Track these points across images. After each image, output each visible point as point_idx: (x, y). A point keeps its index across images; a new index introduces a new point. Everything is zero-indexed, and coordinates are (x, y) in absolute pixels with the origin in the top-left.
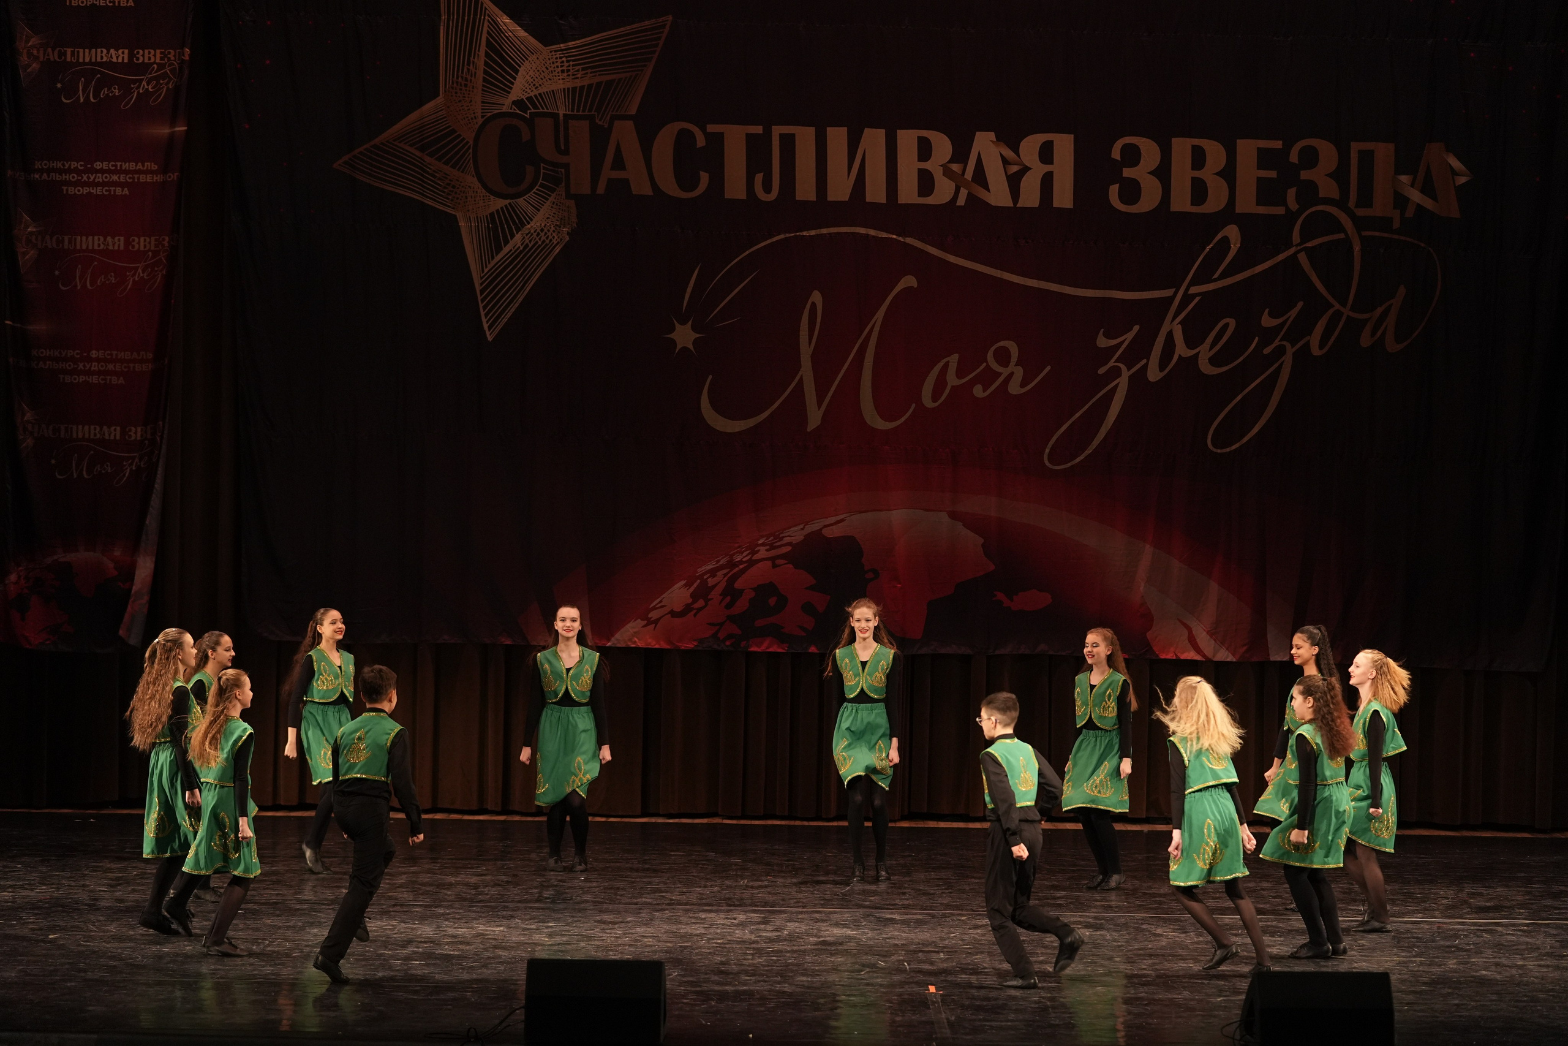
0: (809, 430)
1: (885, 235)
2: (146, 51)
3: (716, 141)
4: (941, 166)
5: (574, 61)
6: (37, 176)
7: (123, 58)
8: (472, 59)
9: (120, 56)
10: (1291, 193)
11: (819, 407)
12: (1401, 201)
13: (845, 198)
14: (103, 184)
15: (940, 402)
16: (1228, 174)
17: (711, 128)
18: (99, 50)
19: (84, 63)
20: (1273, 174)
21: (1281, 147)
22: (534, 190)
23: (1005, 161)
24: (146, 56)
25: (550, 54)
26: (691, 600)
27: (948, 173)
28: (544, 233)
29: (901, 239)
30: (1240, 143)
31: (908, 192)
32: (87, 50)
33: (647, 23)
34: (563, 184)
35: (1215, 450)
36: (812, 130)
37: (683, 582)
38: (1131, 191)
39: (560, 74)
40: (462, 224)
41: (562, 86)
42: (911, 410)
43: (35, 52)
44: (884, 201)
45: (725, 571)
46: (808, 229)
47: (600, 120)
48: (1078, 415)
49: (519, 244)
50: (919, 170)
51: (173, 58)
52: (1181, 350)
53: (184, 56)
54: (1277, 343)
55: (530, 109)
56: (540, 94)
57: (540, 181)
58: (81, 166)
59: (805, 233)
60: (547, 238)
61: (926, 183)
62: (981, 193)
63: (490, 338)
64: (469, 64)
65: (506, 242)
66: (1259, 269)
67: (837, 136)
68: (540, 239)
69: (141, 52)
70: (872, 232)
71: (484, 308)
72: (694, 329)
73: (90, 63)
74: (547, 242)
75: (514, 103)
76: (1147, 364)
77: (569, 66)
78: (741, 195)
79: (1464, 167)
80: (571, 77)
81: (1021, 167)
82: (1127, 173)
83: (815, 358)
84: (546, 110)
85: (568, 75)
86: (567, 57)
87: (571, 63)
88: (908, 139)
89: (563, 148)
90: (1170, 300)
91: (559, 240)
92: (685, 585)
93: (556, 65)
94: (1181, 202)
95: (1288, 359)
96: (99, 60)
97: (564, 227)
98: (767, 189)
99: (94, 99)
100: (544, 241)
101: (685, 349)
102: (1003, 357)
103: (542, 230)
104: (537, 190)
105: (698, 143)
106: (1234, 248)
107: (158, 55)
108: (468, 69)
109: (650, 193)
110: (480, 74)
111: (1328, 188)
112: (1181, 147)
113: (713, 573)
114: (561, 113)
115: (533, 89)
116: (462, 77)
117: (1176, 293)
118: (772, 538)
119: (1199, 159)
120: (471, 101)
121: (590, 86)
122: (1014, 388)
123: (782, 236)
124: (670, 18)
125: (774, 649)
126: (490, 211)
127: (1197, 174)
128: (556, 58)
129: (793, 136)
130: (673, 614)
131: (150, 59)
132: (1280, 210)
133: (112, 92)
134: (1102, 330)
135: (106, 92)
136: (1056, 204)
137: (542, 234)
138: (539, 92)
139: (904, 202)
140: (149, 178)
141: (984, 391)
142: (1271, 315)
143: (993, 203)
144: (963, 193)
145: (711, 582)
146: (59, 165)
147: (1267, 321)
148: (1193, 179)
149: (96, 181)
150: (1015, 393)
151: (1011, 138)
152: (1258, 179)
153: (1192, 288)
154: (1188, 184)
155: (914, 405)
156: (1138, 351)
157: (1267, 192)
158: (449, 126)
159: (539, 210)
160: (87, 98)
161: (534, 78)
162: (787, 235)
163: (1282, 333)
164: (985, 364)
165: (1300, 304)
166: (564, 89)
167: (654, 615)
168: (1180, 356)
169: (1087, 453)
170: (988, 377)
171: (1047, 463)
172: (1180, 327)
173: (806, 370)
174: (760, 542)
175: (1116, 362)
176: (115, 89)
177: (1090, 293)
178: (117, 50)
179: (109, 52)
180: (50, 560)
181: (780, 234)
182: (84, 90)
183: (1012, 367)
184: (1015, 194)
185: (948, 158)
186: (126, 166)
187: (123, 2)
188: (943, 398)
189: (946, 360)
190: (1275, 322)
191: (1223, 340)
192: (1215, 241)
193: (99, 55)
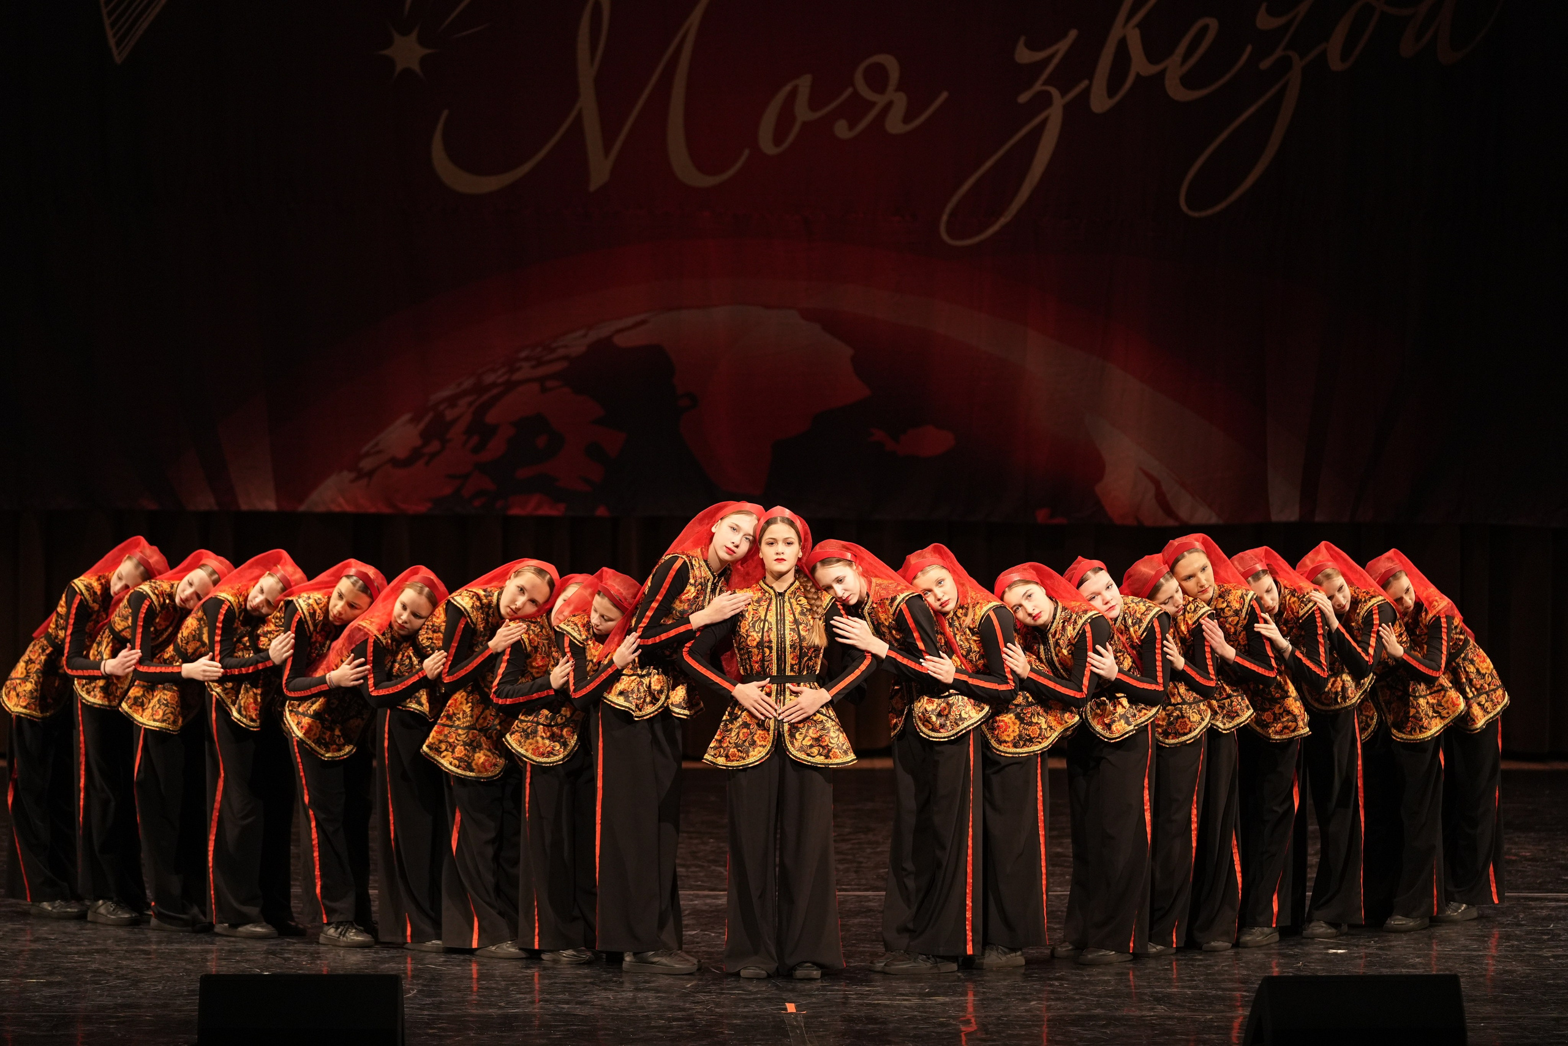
0: (592, 188)
11: (607, 155)
15: (786, 145)
26: (418, 442)
35: (1192, 214)
37: (408, 417)
42: (743, 159)
45: (470, 399)
48: (989, 164)
52: (1140, 65)
54: (1279, 53)
63: (118, 59)
71: (110, 14)
72: (422, 41)
76: (1087, 90)
83: (598, 80)
92: (411, 421)
95: (1295, 78)
101: (407, 72)
102: (877, 79)
113: (452, 401)
122: (895, 125)
125: (546, 511)
130: (395, 462)
134: (1022, 39)
141: (851, 127)
142: (1271, 12)
145: (450, 414)
147: (1265, 21)
150: (895, 132)
155: (746, 152)
156: (1077, 67)
163: (1286, 39)
164: (850, 90)
167: (366, 464)
168: (1138, 75)
169: (1003, 221)
170: (856, 108)
171: (945, 237)
172: (1137, 32)
173: (587, 102)
174: (523, 354)
175: (1044, 84)
183: (890, 93)
188: (790, 139)
189: (794, 82)
190: (1278, 22)
191: (1202, 49)
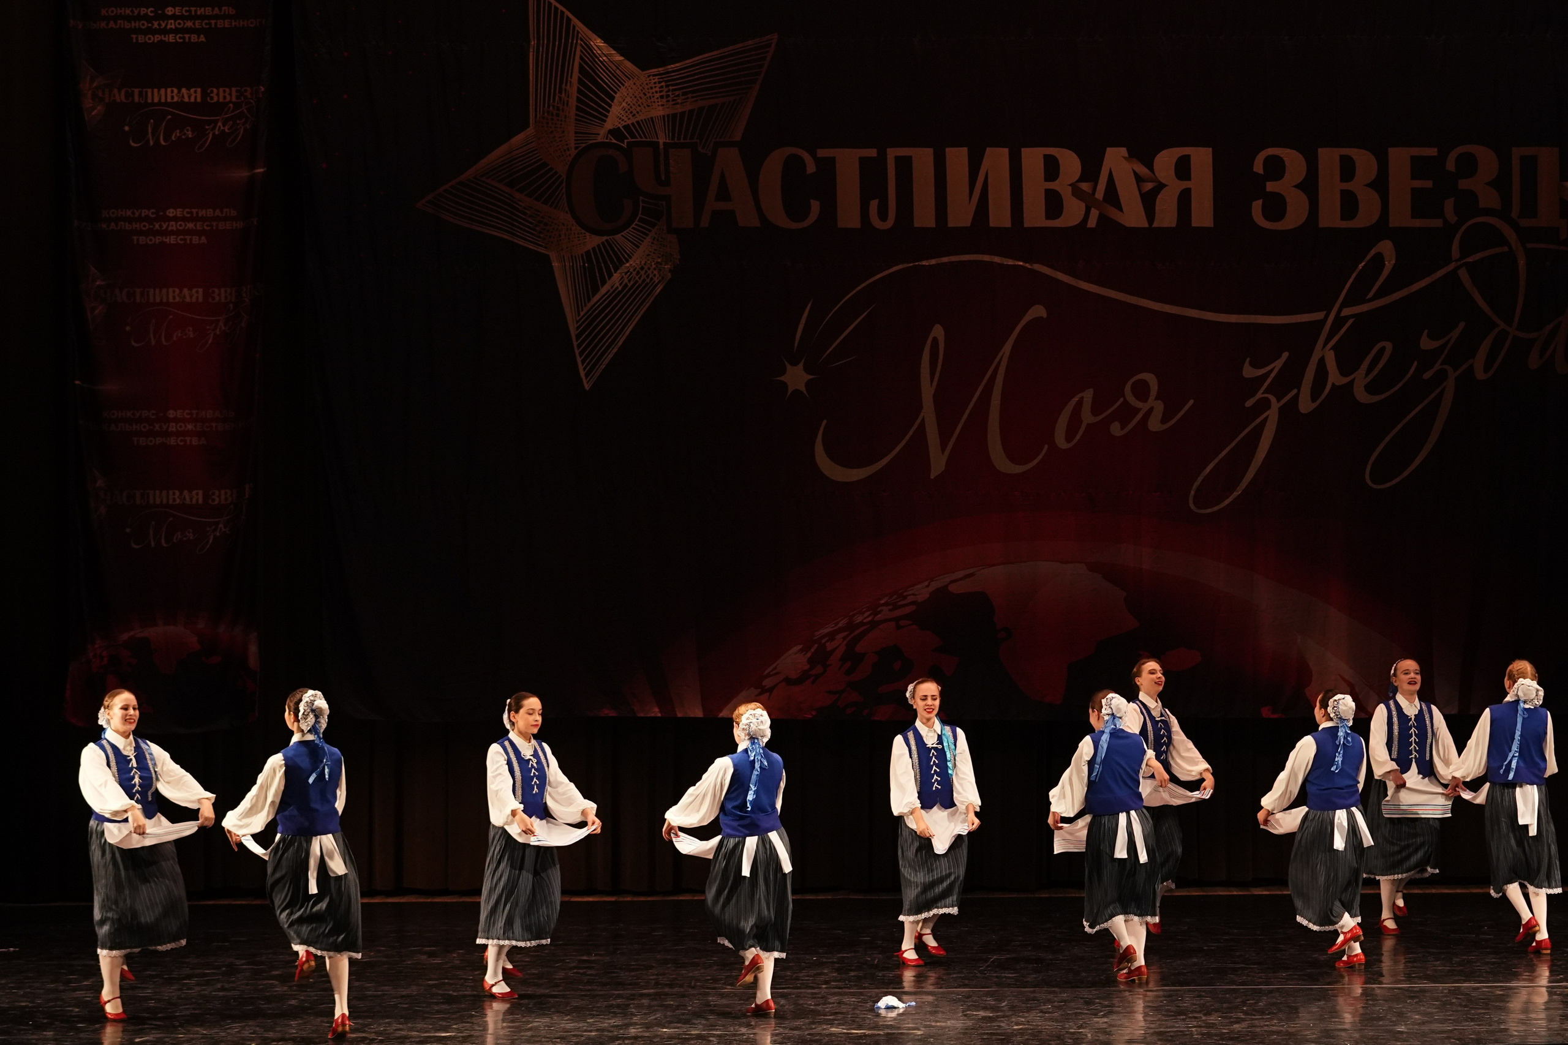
0: (933, 476)
1: (1010, 262)
2: (221, 90)
3: (828, 167)
4: (1070, 185)
5: (673, 85)
6: (104, 226)
7: (196, 97)
8: (564, 86)
9: (192, 95)
10: (1449, 205)
11: (943, 450)
13: (968, 223)
14: (177, 233)
15: (1075, 441)
16: (1380, 184)
17: (822, 153)
18: (169, 90)
19: (153, 104)
20: (1428, 184)
21: (1436, 154)
22: (633, 226)
23: (1139, 179)
24: (219, 95)
25: (648, 79)
26: (807, 666)
27: (1077, 192)
28: (644, 271)
29: (1027, 265)
30: (1392, 151)
31: (1035, 216)
32: (156, 90)
35: (1375, 486)
36: (930, 151)
37: (799, 647)
38: (1276, 207)
39: (659, 100)
40: (555, 264)
41: (662, 113)
42: (1044, 451)
43: (100, 94)
44: (1009, 225)
45: (843, 634)
46: (927, 259)
48: (1224, 453)
49: (617, 284)
50: (1046, 190)
51: (248, 96)
52: (1334, 377)
53: (260, 93)
54: (1437, 367)
55: (628, 139)
56: (638, 122)
57: (640, 216)
58: (153, 213)
59: (924, 263)
60: (648, 277)
61: (1054, 204)
62: (1113, 213)
63: (587, 387)
64: (560, 92)
65: (604, 283)
66: (1416, 287)
67: (957, 158)
68: (640, 278)
69: (215, 90)
70: (997, 259)
71: (581, 354)
72: (807, 370)
73: (160, 103)
74: (648, 280)
75: (611, 132)
76: (1297, 395)
77: (669, 91)
78: (856, 224)
80: (671, 103)
81: (1154, 185)
82: (1271, 186)
83: (936, 396)
84: (644, 139)
85: (668, 101)
86: (666, 82)
87: (671, 88)
88: (1033, 158)
89: (663, 178)
90: (1322, 323)
91: (660, 278)
92: (802, 650)
93: (654, 90)
94: (1330, 217)
95: (1450, 384)
96: (169, 100)
97: (666, 264)
98: (883, 215)
99: (165, 141)
100: (644, 280)
101: (797, 392)
102: (1141, 389)
103: (642, 268)
104: (636, 225)
105: (808, 169)
106: (1389, 264)
107: (234, 94)
108: (560, 98)
110: (573, 102)
111: (1488, 198)
112: (1329, 157)
113: (831, 636)
114: (661, 141)
115: (630, 116)
116: (554, 106)
117: (1326, 317)
118: (897, 596)
119: (1348, 169)
120: (563, 132)
121: (691, 112)
122: (1155, 425)
123: (900, 267)
124: (775, 36)
126: (586, 250)
127: (1346, 186)
128: (655, 83)
129: (909, 159)
130: (789, 681)
131: (225, 97)
132: (1437, 223)
133: (185, 134)
134: (1248, 360)
135: (178, 135)
136: (1195, 223)
137: (642, 273)
138: (637, 119)
139: (1031, 225)
140: (228, 225)
141: (1122, 429)
142: (1431, 337)
143: (1127, 225)
144: (1094, 214)
145: (830, 646)
146: (129, 213)
147: (1426, 343)
148: (1342, 192)
149: (170, 229)
150: (1155, 430)
151: (1144, 154)
152: (1413, 190)
153: (1345, 309)
154: (1338, 196)
155: (1046, 446)
156: (1289, 380)
157: (1422, 204)
158: (541, 159)
159: (638, 247)
160: (157, 141)
161: (631, 104)
162: (906, 265)
163: (1443, 356)
164: (1122, 400)
165: (1462, 325)
166: (664, 116)
167: (768, 683)
168: (1333, 385)
169: (1236, 494)
170: (1126, 413)
171: (1192, 506)
172: (1332, 352)
173: (928, 413)
174: (883, 601)
175: (1263, 393)
176: (188, 130)
177: (1233, 318)
178: (189, 89)
179: (179, 92)
180: (125, 636)
181: (897, 265)
182: (153, 134)
183: (1151, 401)
184: (1150, 213)
185: (1077, 177)
186: (202, 213)
187: (194, 38)
188: (1078, 437)
189: (1079, 396)
190: (1436, 344)
191: (1380, 366)
192: (1368, 258)
193: (171, 94)
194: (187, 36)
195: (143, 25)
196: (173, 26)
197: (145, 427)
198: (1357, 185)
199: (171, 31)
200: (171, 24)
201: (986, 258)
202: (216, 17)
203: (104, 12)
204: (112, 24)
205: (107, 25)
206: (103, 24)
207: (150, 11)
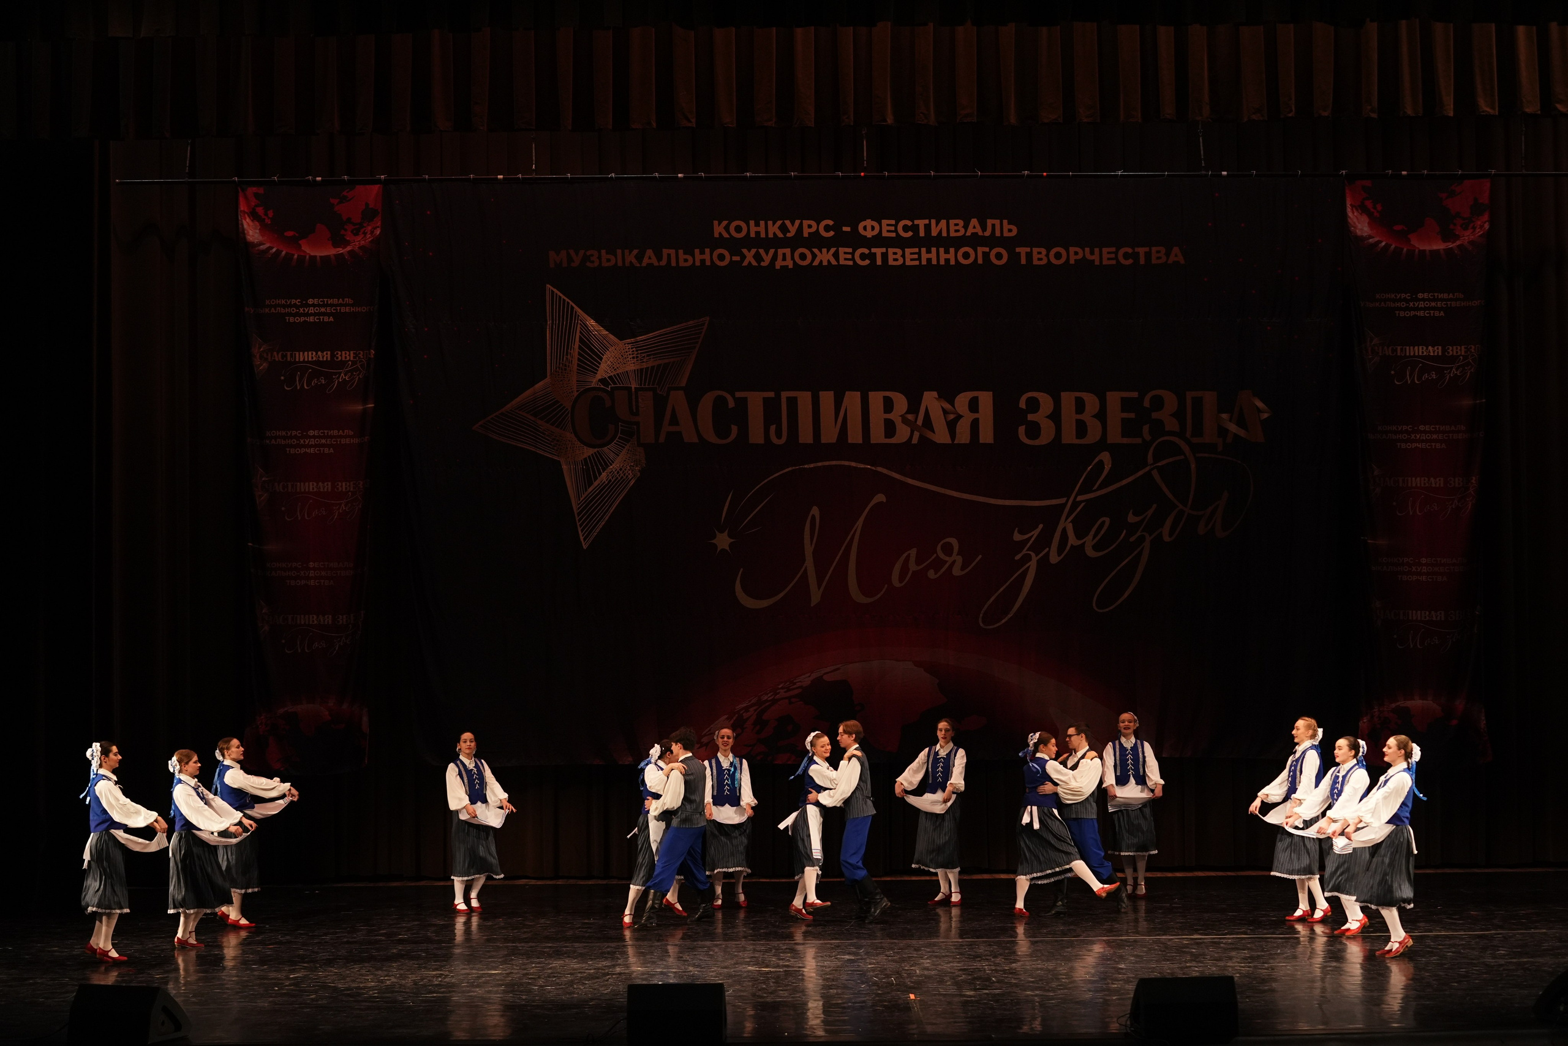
0: (812, 606)
1: (862, 466)
2: (343, 353)
3: (742, 403)
4: (900, 416)
5: (641, 350)
6: (268, 442)
9: (326, 356)
10: (1146, 429)
11: (819, 589)
12: (1223, 432)
13: (834, 441)
14: (315, 446)
15: (905, 582)
17: (738, 394)
18: (310, 353)
19: (299, 362)
20: (1132, 415)
21: (1137, 396)
23: (945, 412)
24: (343, 356)
27: (905, 421)
29: (873, 468)
30: (1109, 394)
31: (878, 436)
33: (691, 322)
34: (635, 436)
35: (1099, 611)
36: (808, 394)
37: (726, 716)
38: (1034, 430)
40: (564, 467)
41: (634, 368)
42: (885, 589)
43: (265, 355)
44: (861, 441)
45: (755, 708)
46: (808, 463)
47: (660, 391)
48: (1002, 589)
49: (605, 480)
50: (885, 419)
51: (362, 357)
52: (1072, 540)
53: (370, 355)
54: (1139, 534)
56: (618, 374)
58: (299, 433)
59: (806, 466)
60: (624, 475)
61: (890, 428)
62: (929, 435)
65: (596, 478)
66: (1124, 482)
67: (827, 398)
68: (619, 476)
69: (339, 353)
70: (853, 464)
71: (581, 526)
72: (730, 536)
73: (304, 362)
74: (625, 477)
75: (600, 380)
76: (1049, 551)
77: (638, 354)
78: (761, 441)
79: (1266, 407)
80: (639, 361)
81: (955, 416)
82: (1030, 417)
83: (815, 553)
84: (622, 385)
85: (638, 360)
86: (636, 348)
87: (639, 352)
88: (876, 398)
89: (634, 411)
90: (1064, 505)
91: (632, 476)
92: (727, 719)
93: (628, 353)
94: (1069, 437)
95: (1147, 545)
96: (310, 359)
97: (637, 466)
98: (779, 436)
99: (307, 387)
100: (622, 477)
101: (723, 551)
102: (948, 550)
103: (621, 469)
104: (617, 441)
105: (729, 405)
106: (1107, 467)
107: (352, 355)
108: (567, 358)
109: (695, 440)
110: (575, 362)
111: (1171, 424)
112: (1068, 398)
113: (746, 709)
114: (633, 387)
115: (613, 370)
116: (563, 364)
117: (1067, 501)
118: (788, 683)
119: (1080, 406)
120: (569, 380)
121: (653, 367)
122: (957, 571)
123: (790, 469)
124: (708, 318)
126: (584, 457)
127: (1079, 417)
128: (629, 349)
129: (796, 398)
131: (346, 357)
132: (1139, 441)
133: (320, 381)
134: (1017, 529)
135: (316, 382)
136: (981, 442)
137: (621, 472)
138: (617, 372)
139: (875, 442)
140: (347, 441)
141: (935, 574)
142: (1135, 514)
143: (937, 442)
144: (916, 435)
145: (745, 716)
146: (284, 433)
147: (1132, 518)
148: (1077, 420)
149: (310, 444)
150: (956, 575)
151: (948, 396)
152: (1123, 420)
153: (1079, 497)
154: (1074, 423)
155: (886, 586)
156: (1043, 542)
157: (1128, 427)
158: (555, 398)
159: (618, 455)
160: (302, 386)
161: (613, 363)
162: (794, 468)
163: (1142, 527)
164: (935, 555)
165: (1155, 506)
166: (635, 370)
168: (1072, 544)
170: (938, 564)
171: (981, 625)
172: (1071, 524)
173: (809, 563)
174: (780, 687)
175: (1026, 551)
176: (322, 379)
177: (1007, 503)
178: (322, 352)
179: (317, 354)
180: (281, 711)
181: (788, 468)
182: (300, 381)
183: (955, 557)
184: (953, 435)
185: (905, 411)
186: (331, 433)
187: (326, 319)
188: (907, 579)
189: (908, 552)
190: (1137, 519)
191: (1102, 532)
192: (1093, 464)
193: (310, 356)
194: (321, 317)
195: (293, 310)
196: (313, 311)
197: (294, 573)
198: (1086, 417)
199: (311, 314)
200: (312, 310)
201: (846, 463)
202: (341, 305)
203: (267, 302)
204: (273, 310)
205: (270, 310)
206: (267, 310)
207: (298, 302)
